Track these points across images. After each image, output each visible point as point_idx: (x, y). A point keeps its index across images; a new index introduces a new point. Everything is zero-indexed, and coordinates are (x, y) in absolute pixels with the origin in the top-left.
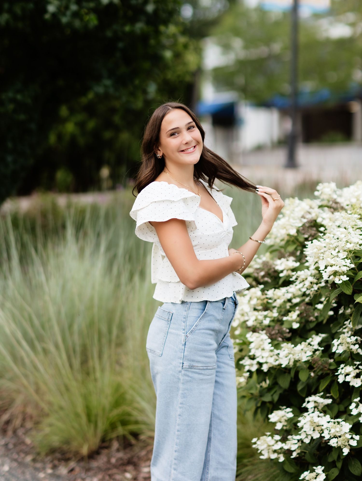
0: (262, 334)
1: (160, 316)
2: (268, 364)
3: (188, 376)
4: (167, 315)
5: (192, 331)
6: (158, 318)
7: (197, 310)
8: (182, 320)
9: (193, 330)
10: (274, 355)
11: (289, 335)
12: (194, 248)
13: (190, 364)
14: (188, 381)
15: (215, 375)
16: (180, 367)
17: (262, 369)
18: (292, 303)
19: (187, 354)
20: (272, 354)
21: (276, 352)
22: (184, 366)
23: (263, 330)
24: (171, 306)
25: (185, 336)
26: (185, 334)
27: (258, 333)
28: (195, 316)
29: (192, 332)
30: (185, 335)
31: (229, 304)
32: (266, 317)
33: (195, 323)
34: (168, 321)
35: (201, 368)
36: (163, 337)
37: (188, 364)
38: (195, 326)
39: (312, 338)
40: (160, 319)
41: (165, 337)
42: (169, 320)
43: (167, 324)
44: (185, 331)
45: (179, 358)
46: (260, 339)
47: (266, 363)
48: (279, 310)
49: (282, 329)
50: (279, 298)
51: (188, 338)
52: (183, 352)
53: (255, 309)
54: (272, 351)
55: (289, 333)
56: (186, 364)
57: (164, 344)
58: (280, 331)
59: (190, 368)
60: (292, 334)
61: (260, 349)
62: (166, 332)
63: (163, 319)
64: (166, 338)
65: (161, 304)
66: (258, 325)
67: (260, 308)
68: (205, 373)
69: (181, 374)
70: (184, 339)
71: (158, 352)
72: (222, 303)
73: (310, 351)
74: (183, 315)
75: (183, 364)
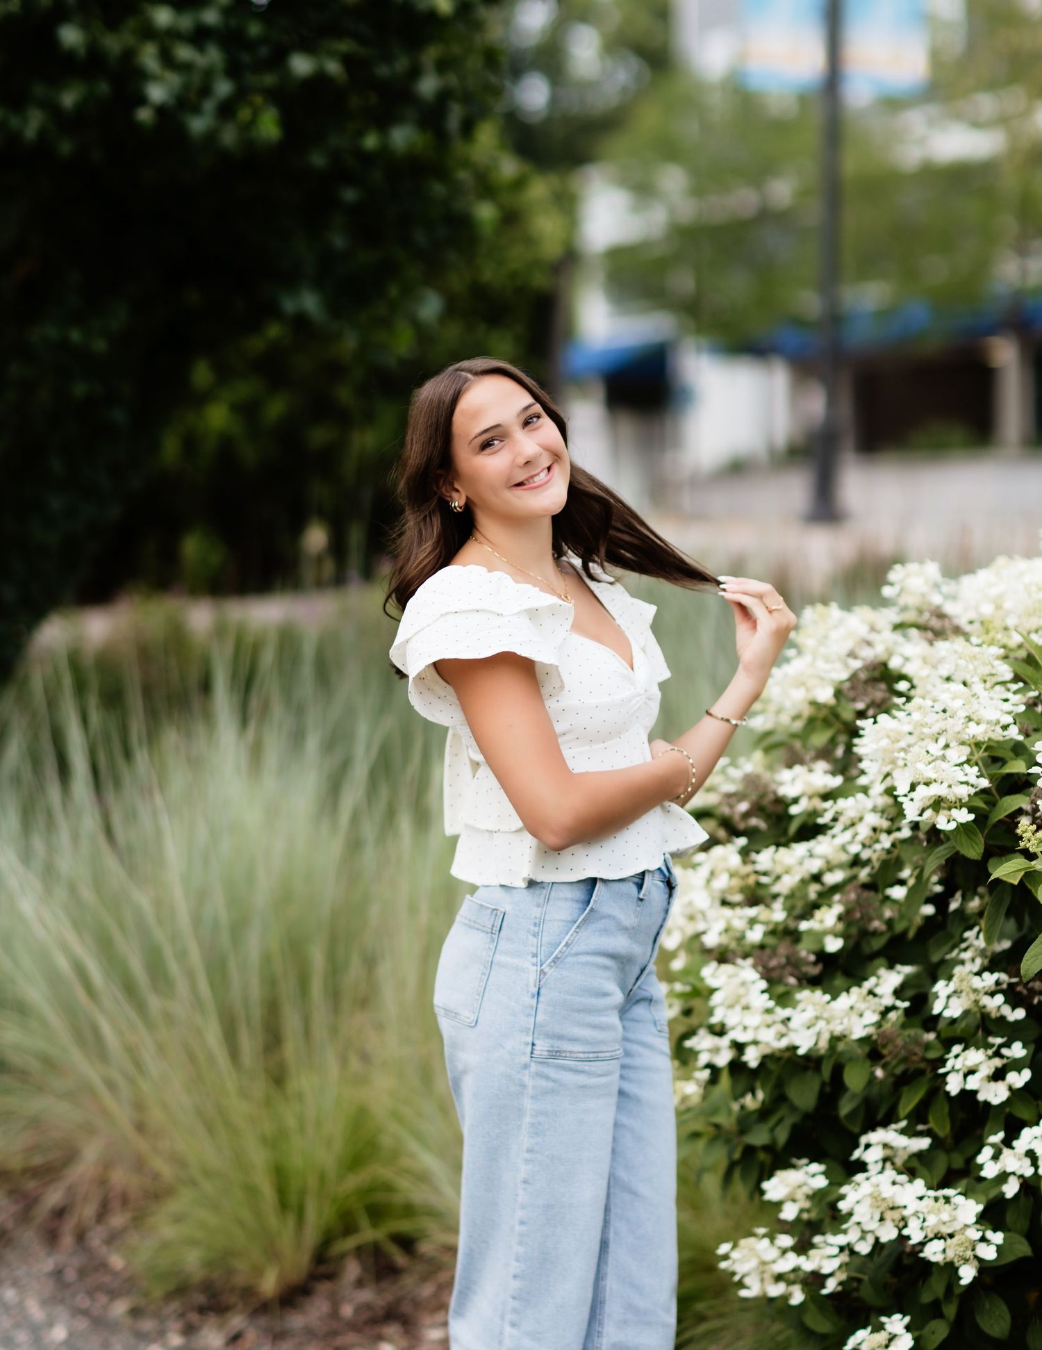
0: (743, 968)
1: (470, 920)
2: (761, 1047)
3: (547, 1078)
4: (490, 919)
5: (557, 958)
6: (466, 925)
7: (569, 904)
8: (529, 931)
9: (559, 956)
10: (774, 1023)
11: (815, 971)
12: (560, 740)
13: (552, 1046)
14: (545, 1092)
15: (616, 1075)
16: (524, 1054)
17: (745, 1058)
18: (823, 884)
19: (544, 1020)
20: (769, 1019)
21: (782, 1013)
22: (535, 1052)
23: (745, 956)
24: (500, 894)
25: (539, 973)
26: (537, 966)
27: (734, 963)
28: (564, 918)
29: (556, 960)
30: (539, 969)
31: (654, 886)
32: (752, 922)
33: (564, 938)
34: (492, 933)
35: (582, 1055)
36: (480, 975)
37: (547, 1045)
38: (564, 946)
39: (878, 977)
40: (470, 927)
41: (483, 976)
42: (494, 932)
43: (489, 940)
44: (539, 959)
45: (522, 1032)
46: (736, 981)
47: (755, 1043)
48: (789, 904)
49: (796, 953)
50: (787, 872)
51: (547, 976)
52: (534, 1013)
53: (724, 903)
54: (769, 1011)
55: (815, 963)
56: (542, 1046)
57: (482, 994)
58: (793, 960)
59: (553, 1056)
60: (825, 967)
61: (738, 1008)
62: (488, 962)
63: (478, 929)
64: (487, 977)
65: (473, 889)
66: (733, 945)
67: (738, 898)
68: (593, 1069)
69: (529, 1073)
70: (536, 981)
71: (467, 1015)
72: (634, 883)
73: (874, 1011)
74: (532, 916)
75: (534, 1047)
